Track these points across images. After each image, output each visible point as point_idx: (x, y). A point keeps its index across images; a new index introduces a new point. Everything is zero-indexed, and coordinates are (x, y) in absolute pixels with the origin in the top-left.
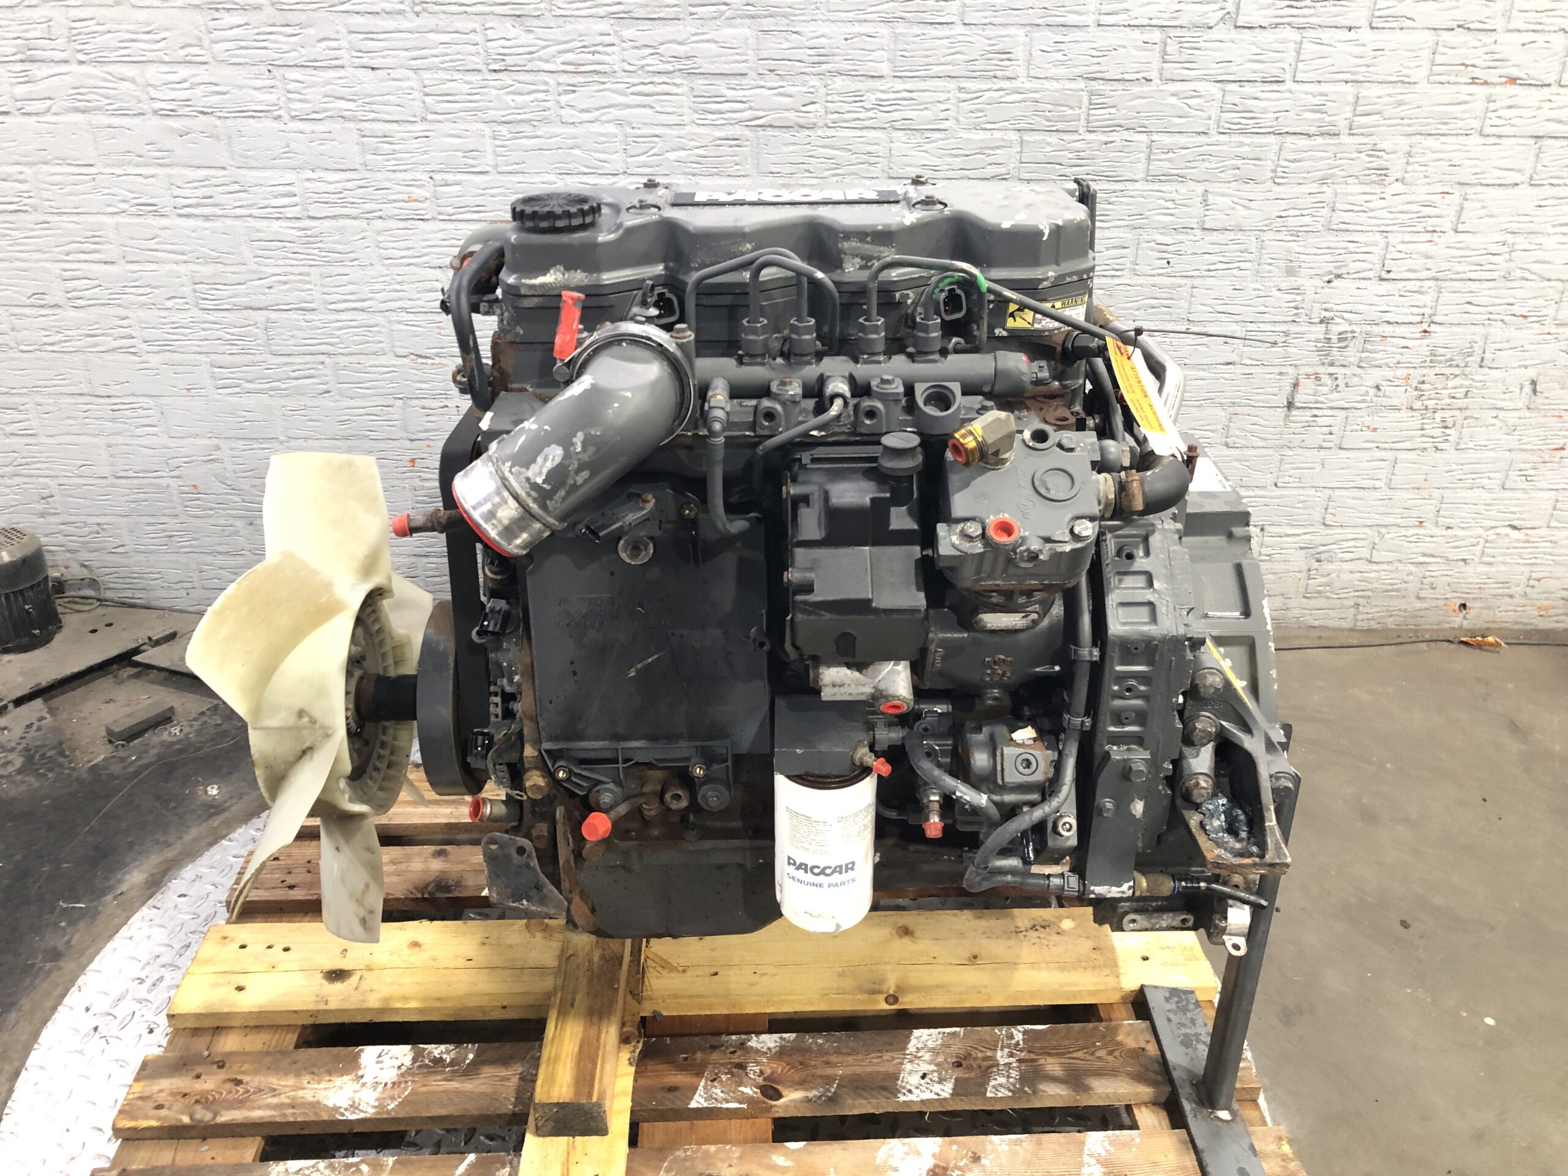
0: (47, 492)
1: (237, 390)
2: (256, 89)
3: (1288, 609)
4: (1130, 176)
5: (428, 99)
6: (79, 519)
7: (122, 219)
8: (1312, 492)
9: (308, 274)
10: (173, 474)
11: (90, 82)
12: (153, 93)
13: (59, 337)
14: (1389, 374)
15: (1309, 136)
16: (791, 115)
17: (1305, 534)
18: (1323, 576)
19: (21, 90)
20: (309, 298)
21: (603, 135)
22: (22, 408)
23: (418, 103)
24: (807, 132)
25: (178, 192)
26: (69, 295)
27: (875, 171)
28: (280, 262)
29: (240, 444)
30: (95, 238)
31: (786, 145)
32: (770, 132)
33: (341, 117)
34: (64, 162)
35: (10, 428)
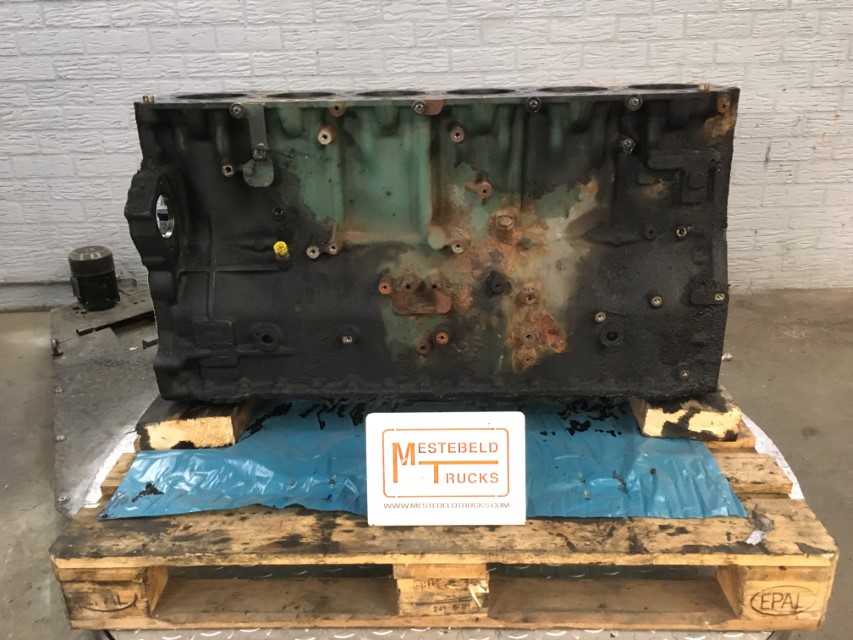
2: (232, 9)
3: (772, 278)
4: (676, 37)
5: (317, 12)
7: (161, 81)
8: (781, 209)
11: (150, 9)
12: (181, 14)
13: (126, 145)
14: (820, 140)
15: (770, 11)
16: (500, 12)
17: (779, 233)
19: (115, 15)
21: (405, 26)
22: (104, 184)
23: (311, 14)
24: (508, 21)
25: (190, 65)
27: (543, 40)
30: (147, 91)
31: (498, 28)
32: (490, 22)
33: (273, 23)
34: (135, 52)
35: (97, 196)
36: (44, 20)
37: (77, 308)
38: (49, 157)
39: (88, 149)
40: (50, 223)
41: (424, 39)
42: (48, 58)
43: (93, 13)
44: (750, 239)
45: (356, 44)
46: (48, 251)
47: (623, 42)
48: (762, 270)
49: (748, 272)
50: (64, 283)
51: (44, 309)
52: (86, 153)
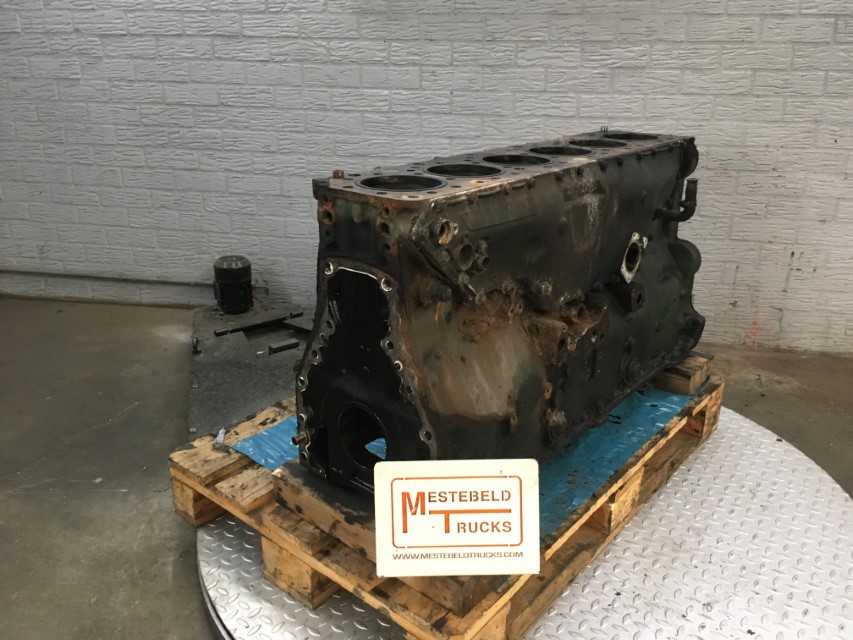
2: (378, 50)
5: (455, 55)
6: (266, 257)
7: (309, 112)
9: (388, 139)
11: (306, 47)
12: (332, 53)
13: (273, 167)
16: (633, 62)
19: (274, 51)
20: (387, 151)
21: (537, 72)
23: (449, 57)
24: (640, 70)
25: (335, 99)
26: (280, 147)
27: (674, 91)
28: (376, 133)
30: (296, 120)
31: (629, 77)
32: (622, 71)
33: (414, 64)
34: (288, 84)
35: (243, 211)
36: (214, 52)
37: (216, 310)
38: (206, 173)
39: (240, 169)
40: (202, 231)
41: (555, 84)
42: (215, 86)
43: (256, 48)
45: (489, 86)
46: (197, 256)
47: (758, 96)
50: (209, 286)
51: (189, 307)
52: (237, 172)
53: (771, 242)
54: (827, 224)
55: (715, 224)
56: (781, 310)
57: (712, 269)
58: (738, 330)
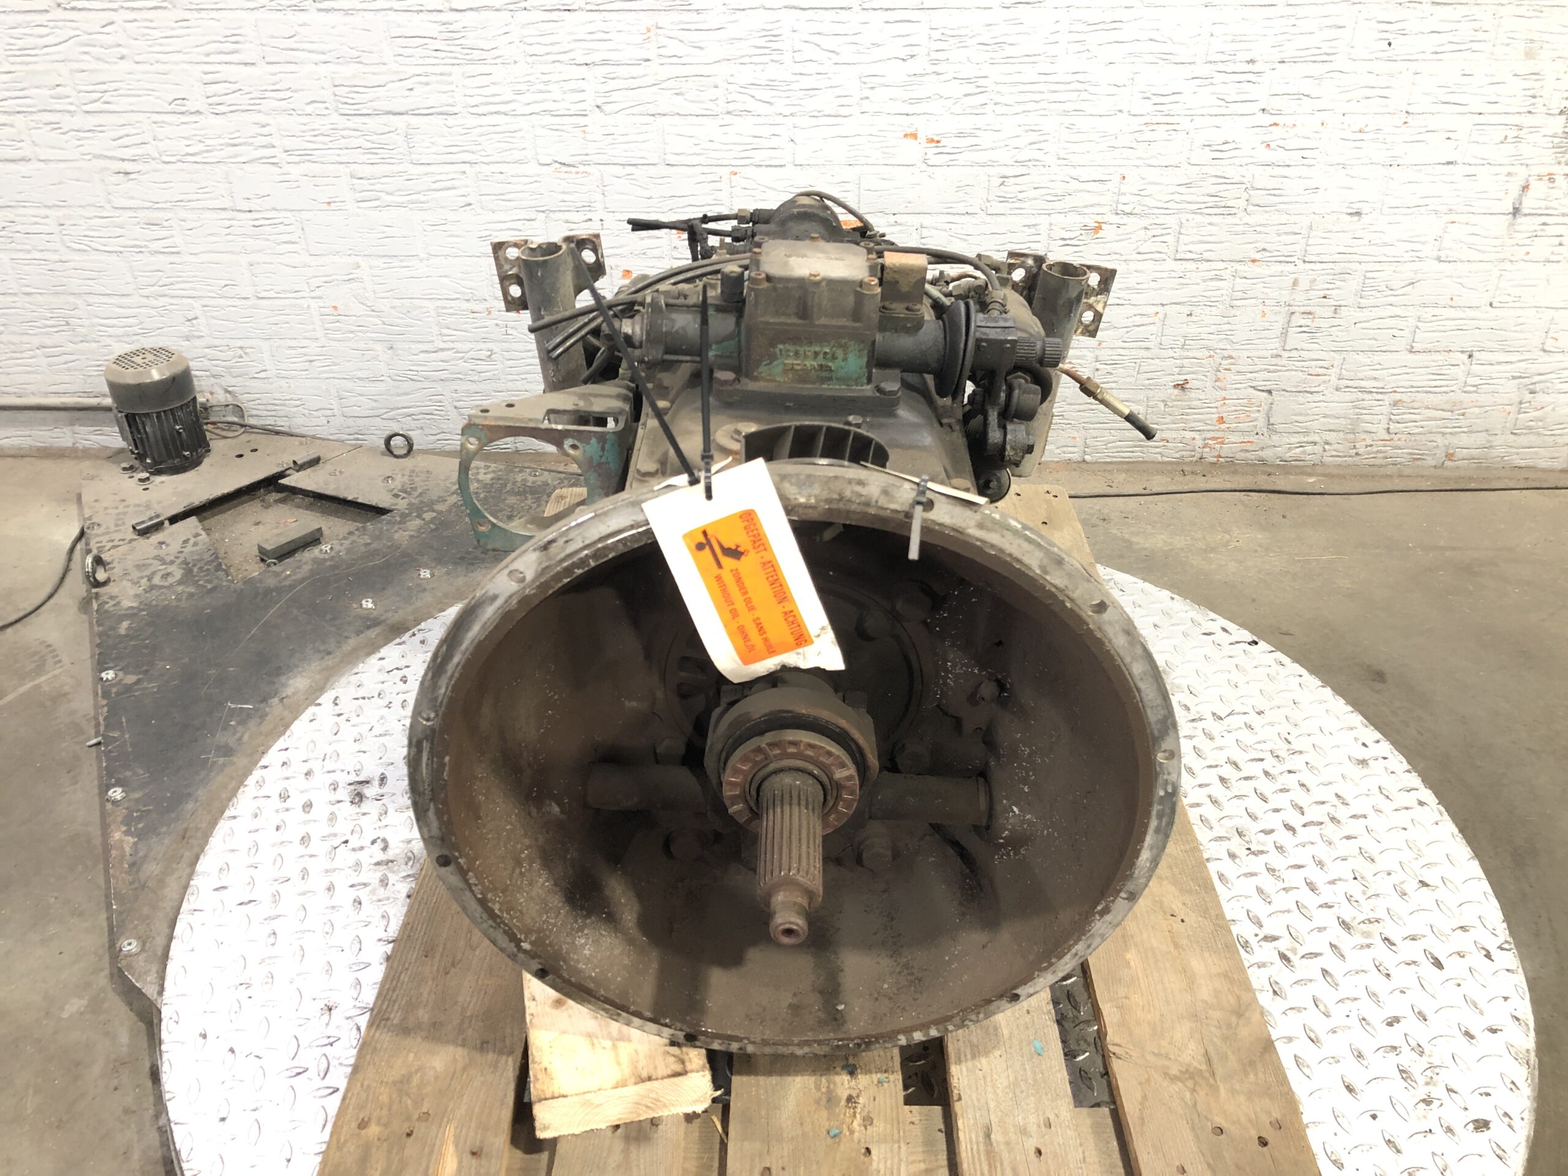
0: (191, 315)
1: (376, 203)
3: (1491, 447)
6: (223, 342)
8: (1530, 313)
9: (450, 74)
10: (313, 294)
13: (200, 147)
17: (1520, 361)
18: (1537, 409)
20: (450, 101)
22: (166, 224)
26: (210, 101)
28: (421, 61)
29: (380, 262)
30: (235, 37)
35: (155, 246)
37: (131, 468)
38: (52, 165)
39: (127, 153)
44: (1454, 369)
48: (1471, 432)
49: (1444, 434)
52: (123, 160)
53: (1254, 261)
54: (1365, 219)
55: (1146, 228)
56: (1270, 392)
57: (1138, 320)
58: (1189, 435)
